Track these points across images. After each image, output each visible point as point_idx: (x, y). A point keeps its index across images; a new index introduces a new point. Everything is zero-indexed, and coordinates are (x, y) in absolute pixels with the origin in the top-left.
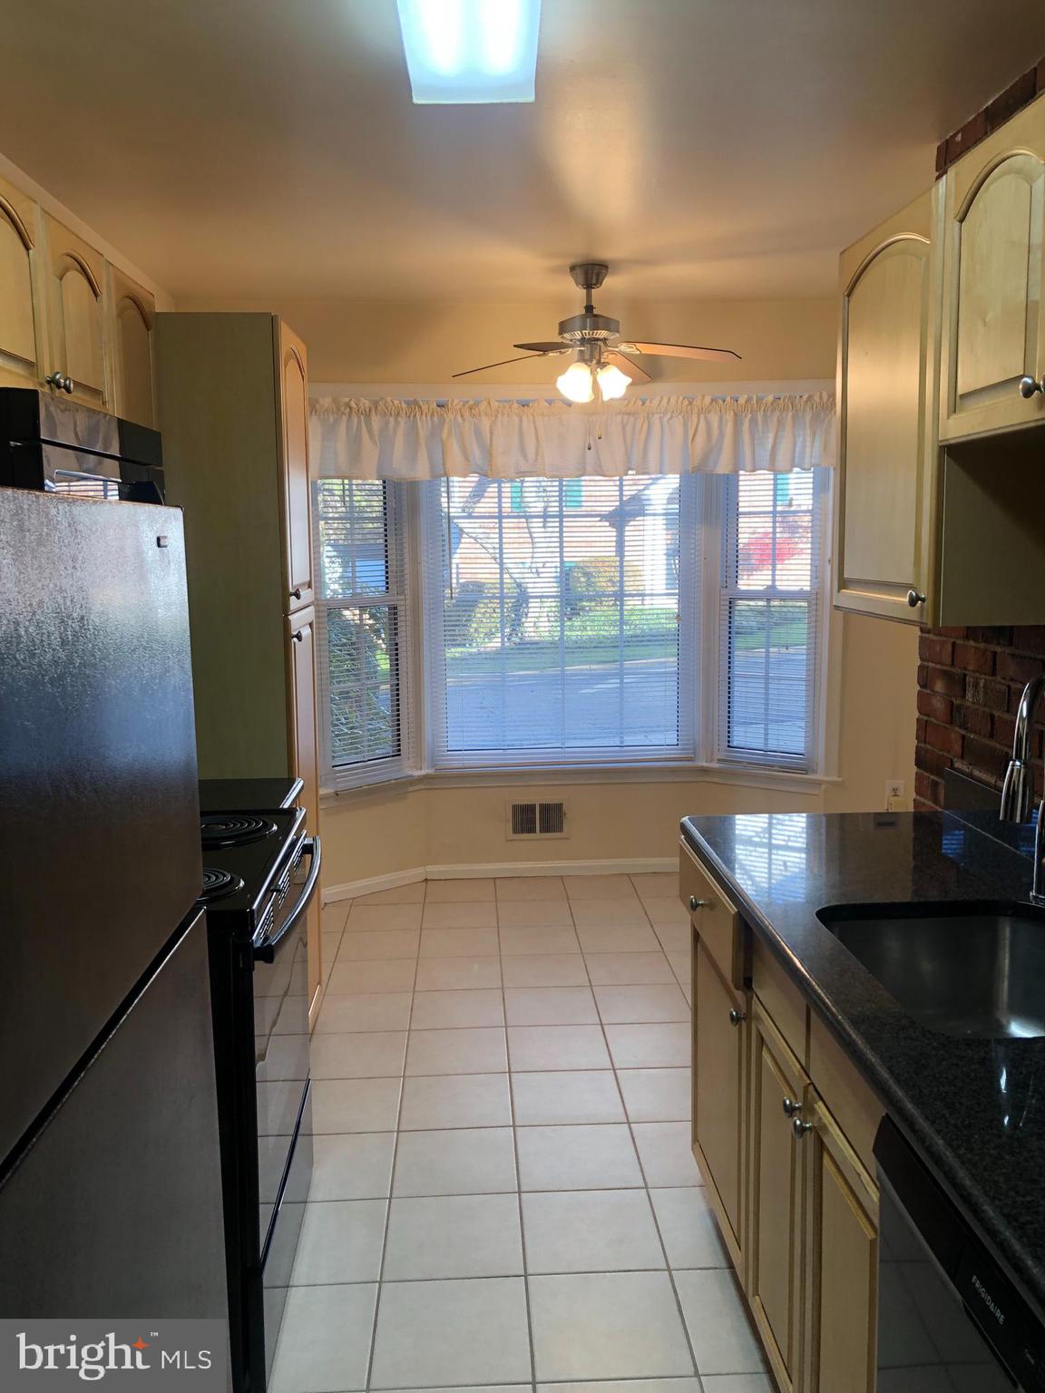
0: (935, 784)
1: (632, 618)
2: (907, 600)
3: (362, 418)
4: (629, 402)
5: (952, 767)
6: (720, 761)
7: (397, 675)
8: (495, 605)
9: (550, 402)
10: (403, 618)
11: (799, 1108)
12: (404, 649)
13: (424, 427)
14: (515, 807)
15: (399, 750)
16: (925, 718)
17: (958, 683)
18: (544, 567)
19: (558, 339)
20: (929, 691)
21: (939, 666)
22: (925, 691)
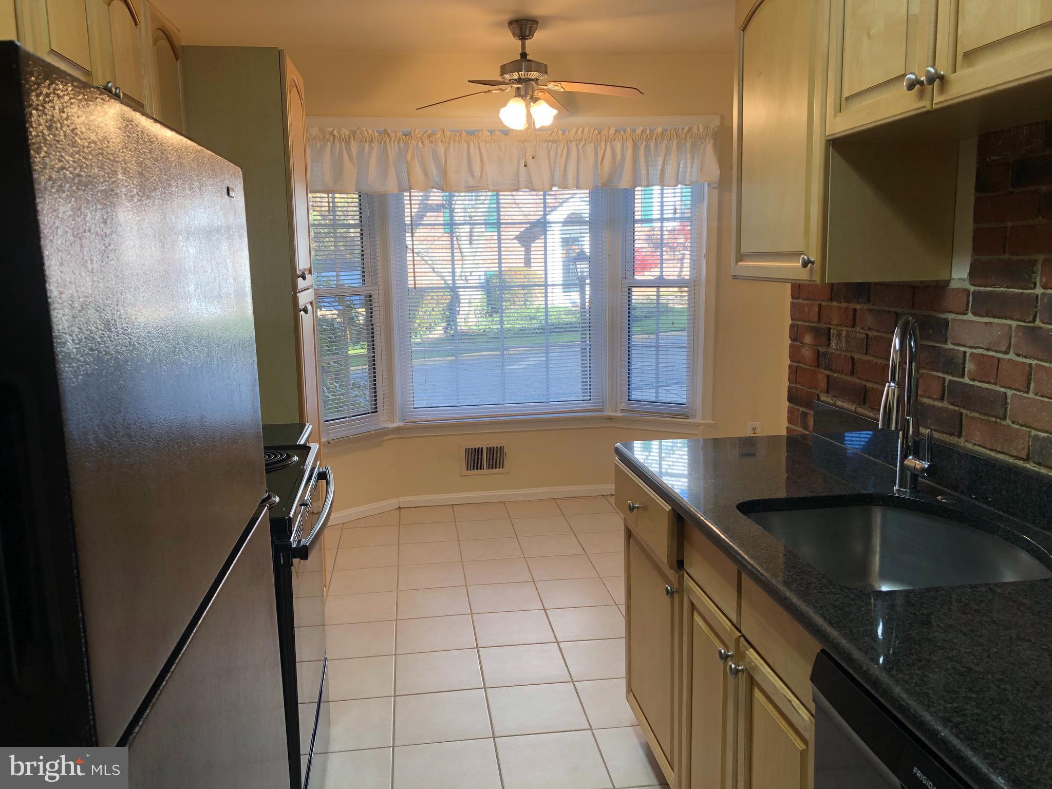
0: (805, 415)
1: (538, 314)
2: (800, 264)
3: (343, 144)
4: (553, 132)
5: (818, 399)
6: (622, 410)
7: (374, 349)
8: (434, 305)
9: (491, 132)
10: (377, 304)
11: (732, 656)
12: (378, 328)
13: (393, 151)
14: (467, 450)
15: (376, 408)
16: (796, 364)
17: (823, 335)
18: (471, 275)
19: (500, 79)
20: (799, 344)
21: (807, 324)
22: (796, 343)
